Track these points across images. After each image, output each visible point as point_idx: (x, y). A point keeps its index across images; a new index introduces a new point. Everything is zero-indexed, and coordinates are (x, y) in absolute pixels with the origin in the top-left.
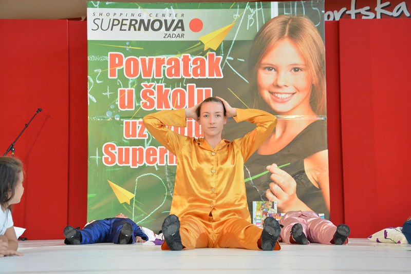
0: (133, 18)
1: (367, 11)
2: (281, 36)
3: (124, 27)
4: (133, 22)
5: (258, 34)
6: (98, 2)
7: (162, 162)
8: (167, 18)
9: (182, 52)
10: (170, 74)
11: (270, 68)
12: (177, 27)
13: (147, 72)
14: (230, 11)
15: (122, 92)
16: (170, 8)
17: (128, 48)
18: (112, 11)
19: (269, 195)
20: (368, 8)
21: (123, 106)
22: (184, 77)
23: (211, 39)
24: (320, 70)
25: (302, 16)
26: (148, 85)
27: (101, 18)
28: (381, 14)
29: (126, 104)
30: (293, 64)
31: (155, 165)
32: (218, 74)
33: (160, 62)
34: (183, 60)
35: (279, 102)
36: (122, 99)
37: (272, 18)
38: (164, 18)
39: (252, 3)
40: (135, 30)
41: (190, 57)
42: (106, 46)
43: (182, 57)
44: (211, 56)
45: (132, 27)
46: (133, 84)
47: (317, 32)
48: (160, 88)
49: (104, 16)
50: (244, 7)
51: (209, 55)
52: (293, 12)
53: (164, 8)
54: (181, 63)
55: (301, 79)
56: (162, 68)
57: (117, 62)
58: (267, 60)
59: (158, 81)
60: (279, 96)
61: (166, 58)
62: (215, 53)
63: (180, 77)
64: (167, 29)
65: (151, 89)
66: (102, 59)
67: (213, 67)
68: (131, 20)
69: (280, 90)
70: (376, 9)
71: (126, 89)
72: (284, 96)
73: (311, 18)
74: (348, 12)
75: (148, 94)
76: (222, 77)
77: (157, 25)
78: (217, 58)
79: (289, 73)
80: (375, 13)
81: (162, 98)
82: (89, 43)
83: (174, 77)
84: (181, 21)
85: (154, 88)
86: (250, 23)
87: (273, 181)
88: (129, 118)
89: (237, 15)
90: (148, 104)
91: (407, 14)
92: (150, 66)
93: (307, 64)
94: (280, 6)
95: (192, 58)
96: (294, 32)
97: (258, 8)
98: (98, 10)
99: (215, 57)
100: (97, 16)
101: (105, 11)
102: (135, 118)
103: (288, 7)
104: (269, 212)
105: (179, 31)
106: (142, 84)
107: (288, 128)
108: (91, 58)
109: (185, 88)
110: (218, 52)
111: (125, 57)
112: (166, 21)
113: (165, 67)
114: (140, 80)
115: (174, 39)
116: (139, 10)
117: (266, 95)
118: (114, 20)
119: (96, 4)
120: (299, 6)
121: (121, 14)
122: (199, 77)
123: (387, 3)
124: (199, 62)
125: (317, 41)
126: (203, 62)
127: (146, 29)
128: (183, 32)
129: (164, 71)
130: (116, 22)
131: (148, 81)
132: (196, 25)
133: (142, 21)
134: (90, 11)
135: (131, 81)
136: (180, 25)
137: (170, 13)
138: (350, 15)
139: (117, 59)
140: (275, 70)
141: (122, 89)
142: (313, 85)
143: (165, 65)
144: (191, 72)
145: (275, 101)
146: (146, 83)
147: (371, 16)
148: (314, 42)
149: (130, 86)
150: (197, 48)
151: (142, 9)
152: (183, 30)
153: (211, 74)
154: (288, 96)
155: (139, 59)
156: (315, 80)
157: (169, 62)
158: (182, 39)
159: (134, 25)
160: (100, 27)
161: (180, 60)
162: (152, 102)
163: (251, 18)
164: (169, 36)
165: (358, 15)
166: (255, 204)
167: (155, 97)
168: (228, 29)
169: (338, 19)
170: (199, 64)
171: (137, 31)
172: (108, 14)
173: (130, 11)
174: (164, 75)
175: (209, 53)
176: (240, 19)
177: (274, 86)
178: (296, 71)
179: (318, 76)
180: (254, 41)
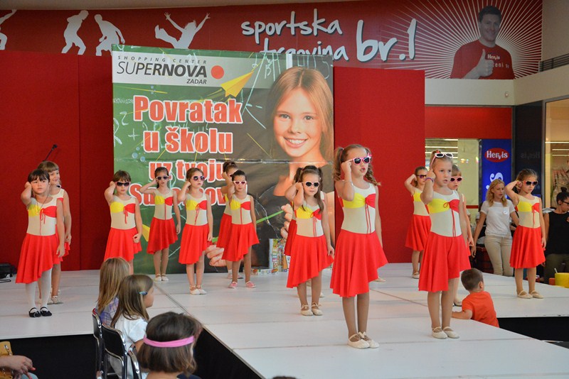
0: (157, 62)
1: (305, 25)
2: (295, 86)
3: (148, 71)
4: (158, 67)
5: (275, 84)
8: (190, 64)
9: (204, 98)
10: (193, 118)
11: (285, 116)
12: (199, 73)
13: (171, 116)
14: (249, 60)
15: (148, 134)
16: (192, 55)
17: (152, 92)
18: (137, 55)
19: (283, 232)
20: (306, 23)
21: (148, 148)
22: (206, 121)
23: (232, 86)
24: (328, 118)
25: (314, 68)
26: (172, 128)
27: (126, 61)
28: (318, 30)
29: (151, 147)
30: (306, 113)
32: (238, 120)
33: (183, 107)
34: (205, 105)
35: (292, 147)
36: (148, 142)
38: (187, 64)
40: (160, 74)
41: (212, 103)
42: (131, 89)
43: (205, 102)
44: (232, 103)
45: (157, 72)
46: (157, 127)
47: (326, 84)
49: (129, 60)
50: (262, 58)
51: (230, 101)
52: (306, 64)
53: (187, 54)
54: (204, 108)
55: (312, 127)
56: (186, 113)
57: (142, 105)
58: (282, 108)
60: (293, 142)
61: (190, 102)
62: (235, 100)
63: (203, 122)
64: (190, 75)
65: (175, 132)
66: (127, 102)
67: (233, 112)
68: (156, 65)
69: (294, 137)
70: (313, 25)
71: (151, 132)
72: (297, 142)
74: (288, 26)
75: (172, 137)
76: (242, 122)
77: (180, 70)
78: (237, 105)
79: (302, 121)
80: (312, 28)
81: (186, 141)
82: (114, 86)
83: (197, 122)
84: (203, 68)
85: (178, 131)
86: (268, 73)
87: (286, 220)
88: (154, 160)
89: (256, 64)
90: (173, 147)
91: (340, 32)
92: (175, 110)
93: (317, 113)
94: (294, 58)
95: (214, 104)
96: (307, 83)
97: (275, 59)
98: (123, 54)
99: (236, 103)
100: (122, 60)
101: (130, 54)
102: (159, 160)
103: (300, 59)
105: (201, 77)
106: (166, 127)
108: (115, 101)
109: (208, 132)
110: (238, 99)
111: (150, 100)
112: (189, 67)
113: (189, 111)
114: (164, 123)
115: (196, 85)
116: (163, 55)
117: (282, 140)
118: (139, 64)
119: (121, 48)
120: (311, 59)
121: (146, 59)
122: (221, 122)
123: (323, 20)
124: (220, 108)
125: (326, 92)
126: (224, 107)
127: (170, 74)
128: (205, 78)
129: (187, 115)
130: (141, 66)
131: (172, 124)
132: (218, 72)
133: (166, 66)
134: (115, 54)
135: (156, 124)
136: (203, 71)
137: (193, 60)
139: (142, 102)
140: (290, 118)
141: (147, 131)
142: (322, 133)
143: (189, 109)
144: (213, 117)
145: (290, 146)
146: (171, 127)
147: (309, 31)
148: (324, 92)
149: (155, 129)
150: (217, 94)
151: (166, 55)
152: (205, 76)
153: (232, 119)
154: (300, 142)
155: (163, 103)
156: (325, 128)
157: (192, 107)
158: (204, 85)
159: (158, 70)
160: (125, 70)
161: (203, 105)
162: (176, 144)
163: (268, 68)
164: (192, 81)
165: (297, 29)
166: (272, 241)
167: (179, 140)
168: (247, 78)
169: (278, 33)
170: (220, 109)
171: (161, 76)
172: (133, 58)
173: (155, 55)
174: (188, 119)
175: (229, 99)
176: (258, 68)
177: (288, 132)
178: (308, 119)
179: (327, 125)
180: (272, 89)
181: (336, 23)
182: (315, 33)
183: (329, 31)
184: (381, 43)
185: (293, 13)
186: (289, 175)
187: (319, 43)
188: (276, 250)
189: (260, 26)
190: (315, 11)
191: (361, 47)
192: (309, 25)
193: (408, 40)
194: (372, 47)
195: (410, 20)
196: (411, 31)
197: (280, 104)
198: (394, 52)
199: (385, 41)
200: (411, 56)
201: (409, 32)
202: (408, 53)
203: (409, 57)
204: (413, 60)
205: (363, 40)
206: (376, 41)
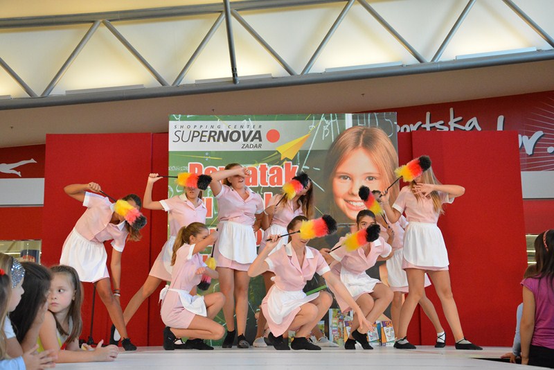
0: (212, 130)
1: (441, 125)
2: (356, 146)
3: (203, 139)
4: (213, 134)
5: (333, 145)
6: (180, 116)
8: (245, 129)
9: (259, 162)
11: (345, 177)
12: (254, 138)
14: (306, 122)
16: (248, 120)
17: (207, 158)
18: (192, 123)
20: (442, 122)
22: (261, 185)
23: (287, 149)
24: (394, 179)
25: (375, 127)
27: (182, 130)
28: (455, 128)
30: (368, 173)
34: (260, 169)
35: (354, 210)
37: (347, 128)
38: (242, 130)
39: (327, 115)
40: (214, 141)
41: (267, 166)
42: (186, 156)
43: (259, 167)
44: (288, 166)
45: (212, 139)
47: (390, 142)
49: (185, 129)
50: (320, 119)
51: (286, 164)
52: (367, 123)
53: (243, 120)
54: (259, 172)
57: (196, 172)
58: (342, 169)
60: (354, 204)
62: (291, 162)
63: (258, 186)
64: (245, 140)
66: (182, 169)
67: (289, 174)
68: (211, 132)
69: (355, 199)
70: (449, 123)
71: (205, 198)
72: (359, 204)
73: (384, 129)
74: (423, 126)
77: (235, 136)
78: (293, 168)
79: (363, 182)
80: (449, 126)
82: (170, 154)
83: (251, 186)
84: (258, 132)
86: (325, 134)
89: (313, 126)
91: (479, 129)
93: (381, 173)
94: (354, 118)
95: (269, 168)
96: (368, 142)
97: (333, 119)
98: (179, 123)
99: (292, 166)
100: (178, 128)
101: (186, 123)
103: (361, 118)
104: (345, 319)
105: (256, 142)
108: (171, 168)
110: (294, 161)
111: (205, 167)
112: (244, 132)
115: (251, 150)
116: (218, 122)
117: (342, 203)
118: (194, 132)
119: (178, 117)
120: (373, 118)
121: (201, 126)
122: (276, 186)
123: (460, 118)
124: (276, 171)
125: (390, 150)
126: (279, 171)
127: (225, 140)
128: (260, 143)
130: (196, 134)
133: (221, 133)
134: (172, 124)
136: (258, 136)
137: (248, 125)
138: (425, 128)
139: (196, 169)
140: (350, 179)
144: (268, 181)
145: (351, 209)
147: (445, 129)
148: (388, 151)
149: (208, 194)
150: (274, 158)
151: (221, 122)
152: (260, 140)
158: (259, 149)
159: (213, 137)
160: (181, 139)
161: (258, 169)
163: (326, 129)
164: (247, 146)
165: (433, 128)
168: (304, 140)
170: (276, 173)
171: (216, 142)
172: (189, 127)
173: (210, 123)
175: (284, 163)
176: (315, 130)
177: (349, 193)
178: (370, 179)
180: (329, 151)
181: (474, 121)
182: (452, 129)
183: (467, 128)
184: (526, 137)
185: (428, 114)
188: (336, 321)
190: (451, 110)
197: (339, 165)
198: (540, 145)
199: (530, 135)
206: (520, 136)
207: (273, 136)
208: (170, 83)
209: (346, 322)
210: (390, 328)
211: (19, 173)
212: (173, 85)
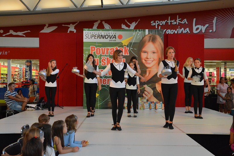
0: (99, 34)
1: (174, 21)
2: (149, 41)
3: (96, 37)
4: (99, 36)
5: (141, 40)
6: (87, 29)
7: (108, 83)
8: (110, 34)
9: (115, 46)
10: (111, 54)
11: (145, 52)
12: (113, 37)
13: (103, 53)
17: (97, 44)
18: (91, 32)
19: (144, 95)
23: (125, 42)
24: (162, 53)
25: (156, 34)
27: (88, 34)
31: (106, 84)
32: (128, 54)
33: (108, 50)
35: (148, 64)
39: (139, 30)
41: (118, 48)
42: (90, 44)
44: (125, 48)
45: (98, 37)
46: (98, 57)
47: (161, 40)
48: (108, 59)
49: (89, 34)
50: (137, 31)
52: (153, 33)
53: (109, 31)
56: (108, 52)
57: (93, 49)
58: (144, 49)
59: (107, 56)
60: (148, 62)
61: (110, 48)
64: (110, 38)
65: (105, 59)
66: (88, 48)
67: (126, 51)
68: (98, 35)
69: (148, 60)
71: (96, 59)
72: (149, 62)
75: (103, 60)
77: (107, 37)
79: (151, 54)
81: (108, 62)
82: (84, 43)
84: (115, 35)
85: (106, 58)
86: (139, 36)
87: (145, 91)
90: (104, 64)
92: (104, 51)
93: (157, 51)
94: (149, 31)
96: (153, 40)
97: (141, 31)
98: (87, 32)
99: (127, 48)
101: (89, 32)
103: (151, 31)
105: (114, 39)
107: (151, 73)
108: (84, 48)
110: (127, 46)
111: (96, 48)
112: (110, 35)
114: (101, 55)
115: (112, 42)
116: (101, 32)
117: (144, 61)
118: (92, 35)
120: (155, 31)
121: (95, 33)
123: (180, 19)
125: (161, 43)
126: (122, 49)
127: (103, 38)
128: (116, 39)
129: (109, 53)
130: (93, 36)
131: (104, 56)
133: (102, 35)
134: (84, 32)
138: (168, 23)
139: (93, 48)
140: (147, 53)
146: (103, 57)
147: (175, 23)
150: (120, 45)
152: (116, 38)
153: (125, 54)
154: (151, 62)
155: (101, 48)
156: (160, 57)
157: (111, 50)
158: (115, 42)
159: (99, 37)
160: (88, 37)
161: (115, 49)
162: (105, 63)
164: (111, 40)
165: (171, 23)
166: (139, 98)
167: (106, 61)
168: (131, 38)
169: (164, 24)
171: (100, 39)
172: (90, 33)
173: (98, 32)
174: (109, 54)
175: (124, 46)
176: (135, 35)
177: (146, 58)
178: (154, 53)
179: (161, 55)
180: (140, 42)
181: (185, 20)
182: (178, 24)
183: (183, 23)
184: (203, 26)
185: (169, 17)
186: (146, 74)
187: (179, 27)
188: (141, 101)
189: (158, 22)
190: (178, 16)
191: (195, 28)
192: (176, 21)
193: (213, 25)
194: (199, 28)
195: (214, 17)
196: (214, 21)
197: (143, 48)
198: (207, 29)
199: (204, 25)
200: (214, 30)
201: (213, 22)
202: (213, 30)
203: (213, 31)
204: (215, 32)
205: (196, 26)
206: (201, 26)
207: (120, 37)
208: (79, 6)
209: (144, 102)
210: (159, 104)
211: (24, 36)
212: (80, 7)
